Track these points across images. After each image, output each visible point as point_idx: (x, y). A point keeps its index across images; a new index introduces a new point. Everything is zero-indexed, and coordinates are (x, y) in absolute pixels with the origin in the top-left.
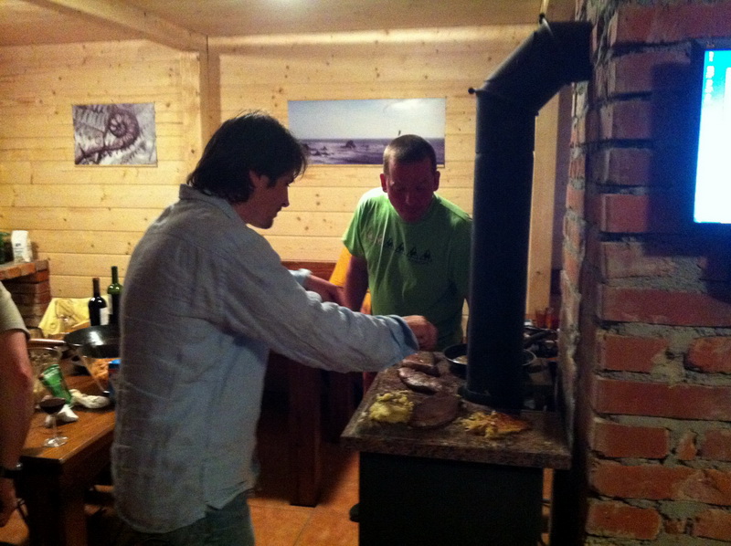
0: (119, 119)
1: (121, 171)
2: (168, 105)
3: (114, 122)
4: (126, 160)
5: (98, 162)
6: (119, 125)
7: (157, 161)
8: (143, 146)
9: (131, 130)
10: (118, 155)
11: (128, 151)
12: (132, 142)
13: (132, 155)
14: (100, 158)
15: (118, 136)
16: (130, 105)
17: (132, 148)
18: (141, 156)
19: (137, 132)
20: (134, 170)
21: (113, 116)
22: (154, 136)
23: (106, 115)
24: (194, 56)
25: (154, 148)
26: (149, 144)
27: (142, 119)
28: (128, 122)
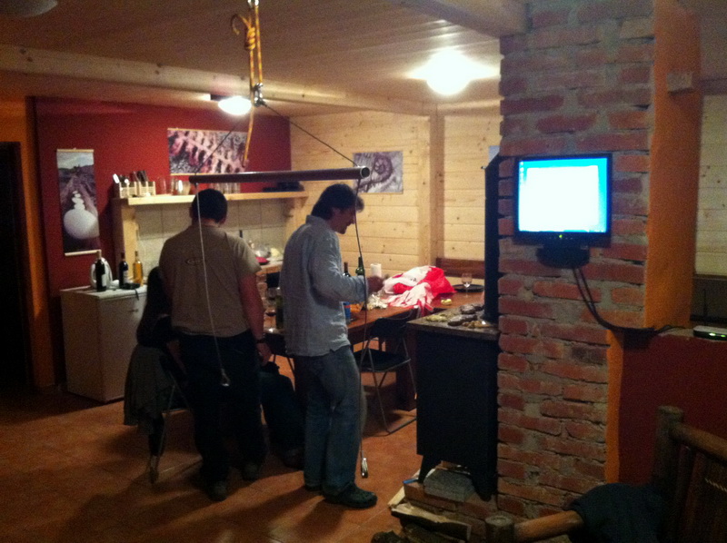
0: (381, 162)
1: (380, 197)
2: (411, 152)
3: (377, 164)
4: (384, 189)
5: (367, 191)
6: (380, 166)
7: (402, 190)
8: (394, 180)
9: (387, 169)
10: (379, 186)
11: (385, 184)
12: (388, 177)
13: (387, 186)
14: (368, 189)
15: (380, 173)
16: (388, 153)
17: (388, 181)
18: (393, 187)
19: (391, 171)
20: (388, 197)
21: (377, 160)
22: (402, 173)
23: (373, 159)
24: (426, 118)
25: (401, 181)
26: (398, 179)
27: (395, 162)
28: (386, 163)
